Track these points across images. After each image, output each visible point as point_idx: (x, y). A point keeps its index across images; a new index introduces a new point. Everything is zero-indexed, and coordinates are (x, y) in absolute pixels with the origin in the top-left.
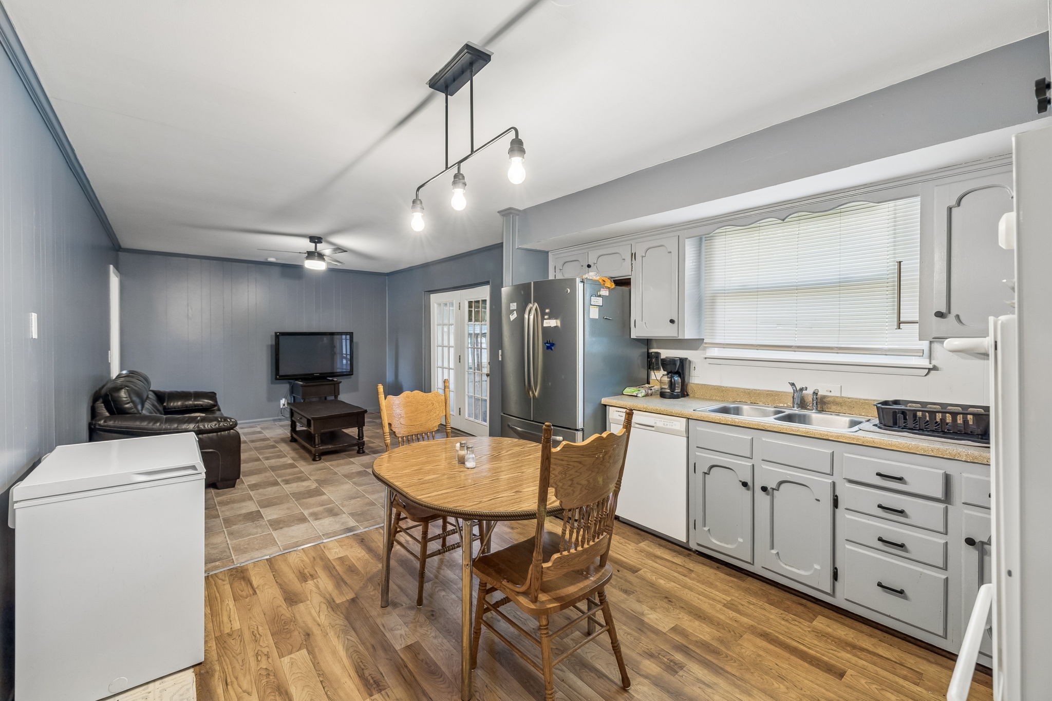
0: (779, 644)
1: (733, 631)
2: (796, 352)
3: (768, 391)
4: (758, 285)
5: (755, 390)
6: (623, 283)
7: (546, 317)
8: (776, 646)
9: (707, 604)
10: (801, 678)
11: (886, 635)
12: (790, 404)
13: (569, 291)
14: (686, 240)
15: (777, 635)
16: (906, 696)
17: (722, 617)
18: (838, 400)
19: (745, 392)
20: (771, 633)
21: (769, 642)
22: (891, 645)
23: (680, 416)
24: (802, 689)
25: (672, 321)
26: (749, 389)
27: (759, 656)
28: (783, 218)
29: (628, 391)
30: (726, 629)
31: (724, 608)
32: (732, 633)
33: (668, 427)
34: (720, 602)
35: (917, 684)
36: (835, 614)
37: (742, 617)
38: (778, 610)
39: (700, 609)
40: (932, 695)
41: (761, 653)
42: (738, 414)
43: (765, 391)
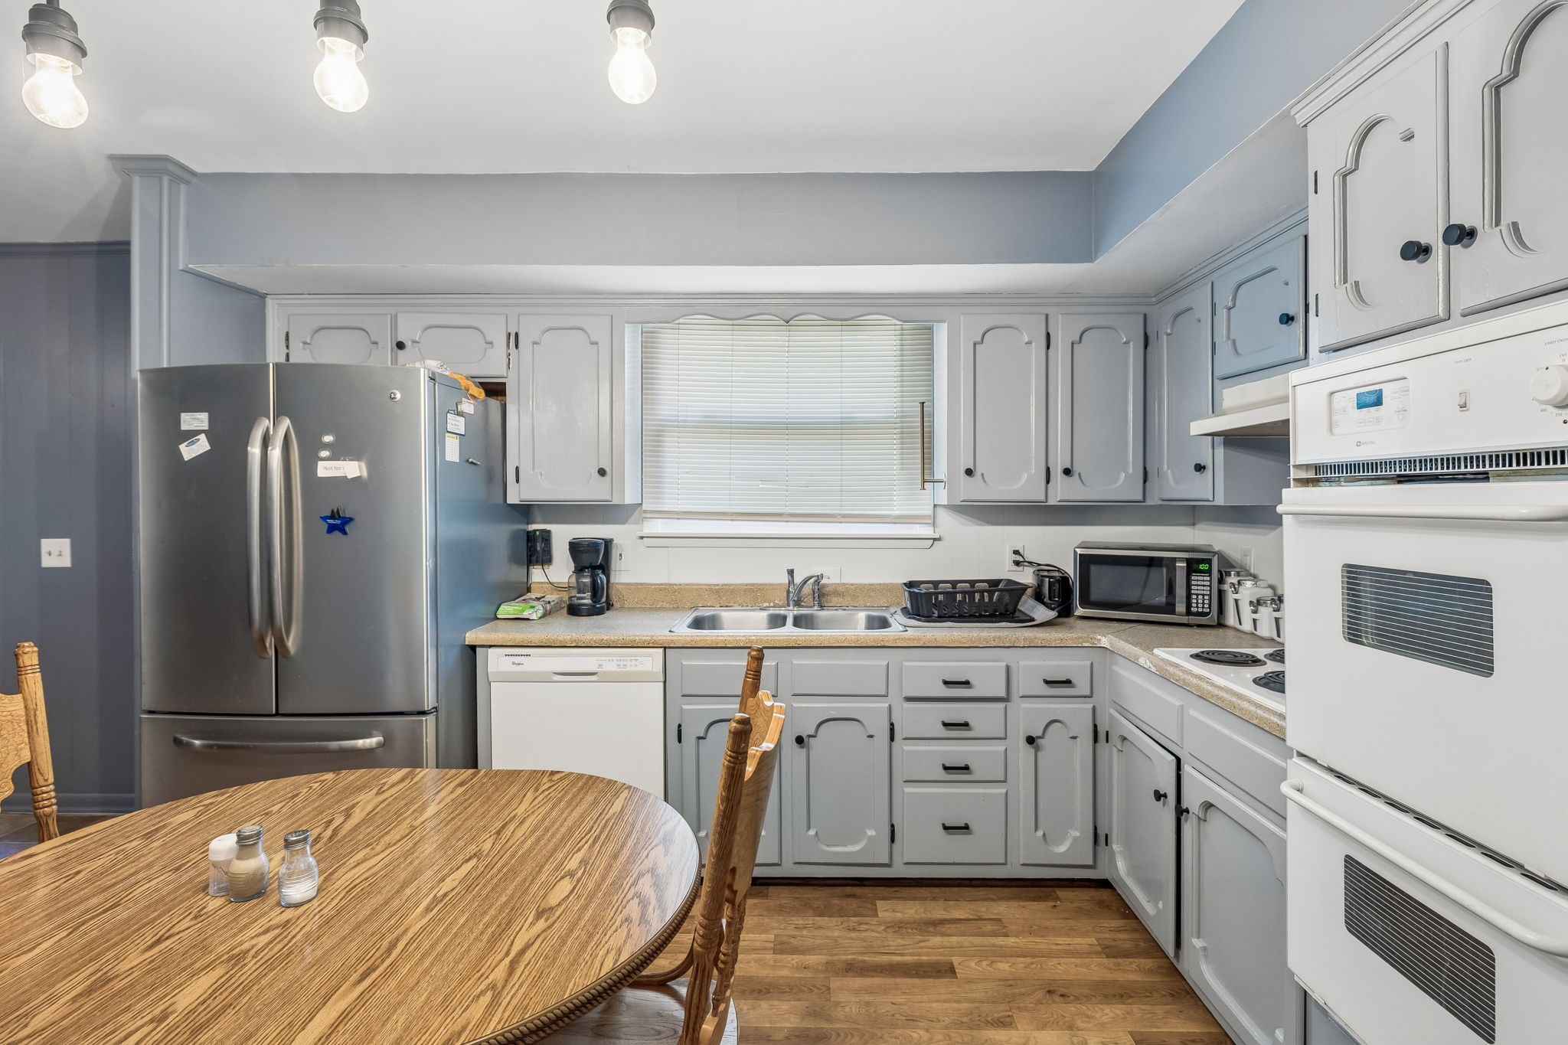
0: (873, 970)
1: (815, 986)
2: (789, 523)
3: (746, 585)
4: (731, 417)
5: (726, 585)
6: (495, 390)
7: (324, 454)
8: (873, 977)
9: (752, 964)
10: (927, 1005)
11: (944, 889)
12: (784, 602)
13: (398, 396)
14: (626, 325)
15: (860, 958)
16: (1012, 956)
17: (786, 973)
18: (840, 589)
19: (711, 590)
20: (853, 960)
21: (863, 975)
22: (956, 900)
23: (651, 645)
24: (939, 1021)
25: (602, 472)
26: (717, 585)
27: (868, 1004)
28: (788, 318)
29: (506, 610)
30: (805, 989)
31: (779, 957)
32: (816, 990)
33: (628, 669)
34: (765, 949)
35: (1006, 935)
36: (888, 889)
37: (807, 957)
38: (834, 919)
39: (750, 977)
40: (1025, 940)
41: (867, 998)
42: (714, 628)
43: (741, 585)
